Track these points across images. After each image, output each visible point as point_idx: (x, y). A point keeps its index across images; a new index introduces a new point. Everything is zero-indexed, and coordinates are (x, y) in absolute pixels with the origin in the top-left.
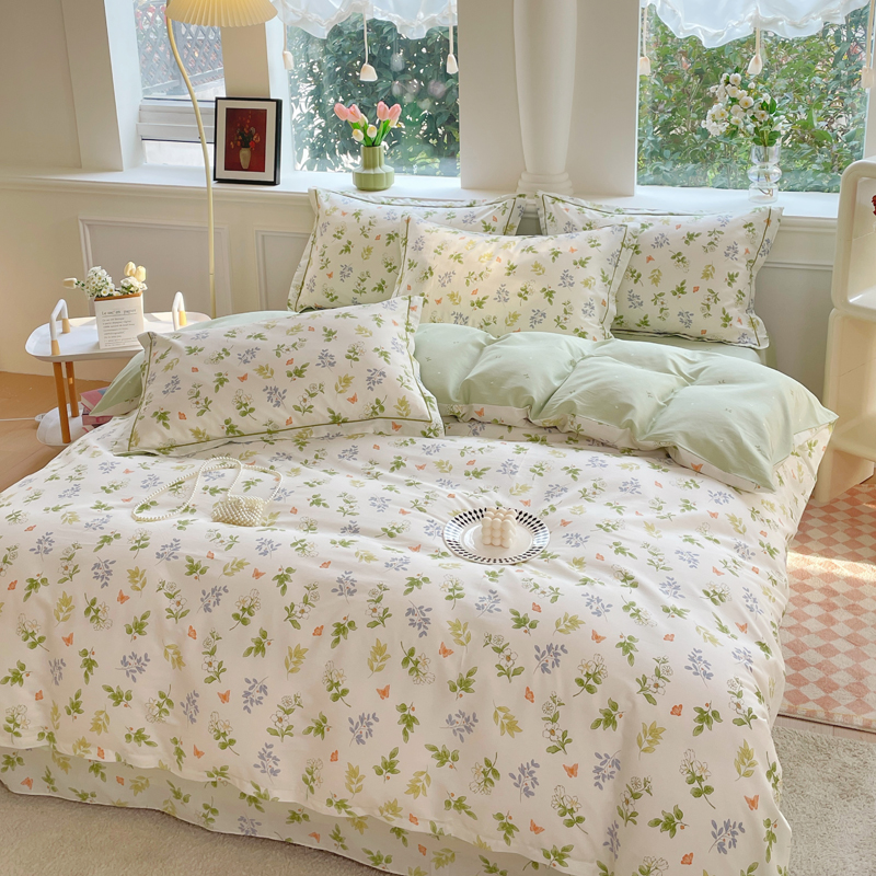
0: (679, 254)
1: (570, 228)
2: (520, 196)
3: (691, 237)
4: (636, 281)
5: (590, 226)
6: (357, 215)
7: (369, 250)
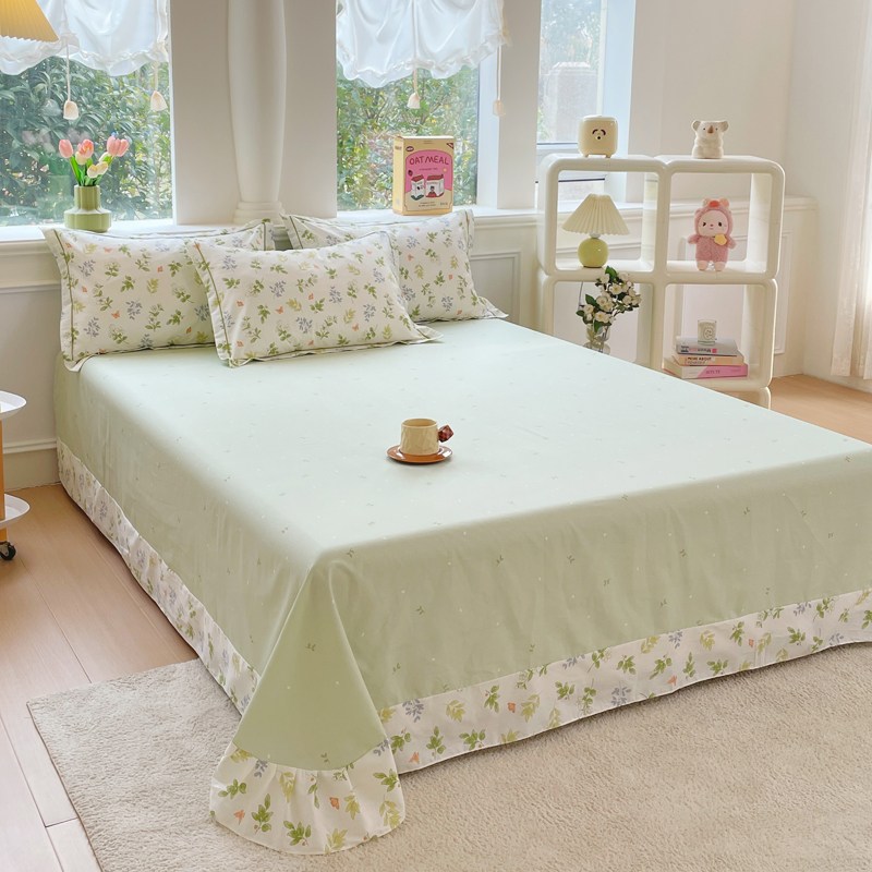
0: (430, 250)
1: (332, 240)
2: (265, 220)
3: (432, 236)
4: (406, 277)
5: (349, 237)
6: (124, 249)
7: (154, 283)
